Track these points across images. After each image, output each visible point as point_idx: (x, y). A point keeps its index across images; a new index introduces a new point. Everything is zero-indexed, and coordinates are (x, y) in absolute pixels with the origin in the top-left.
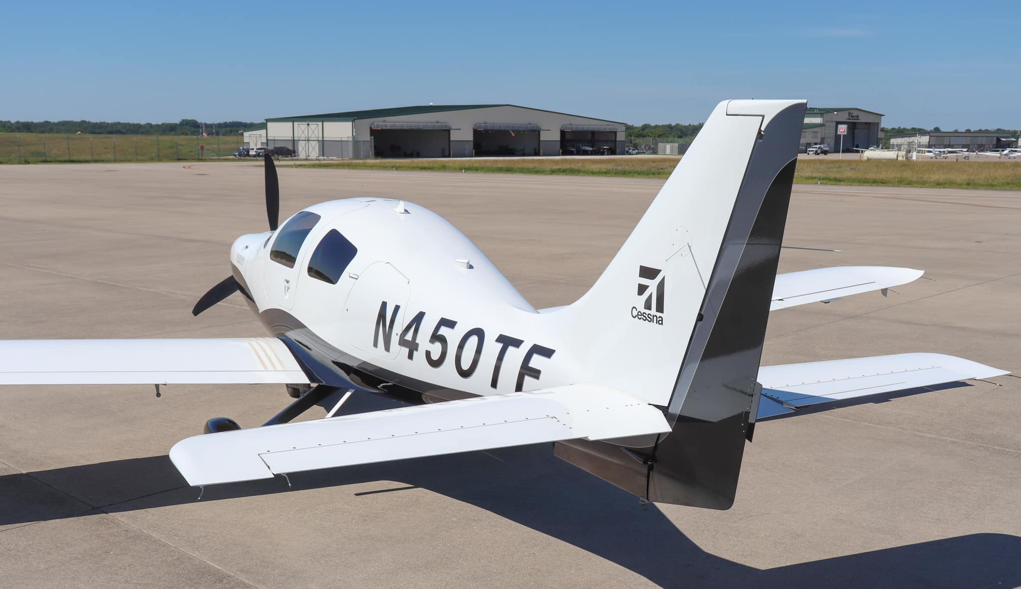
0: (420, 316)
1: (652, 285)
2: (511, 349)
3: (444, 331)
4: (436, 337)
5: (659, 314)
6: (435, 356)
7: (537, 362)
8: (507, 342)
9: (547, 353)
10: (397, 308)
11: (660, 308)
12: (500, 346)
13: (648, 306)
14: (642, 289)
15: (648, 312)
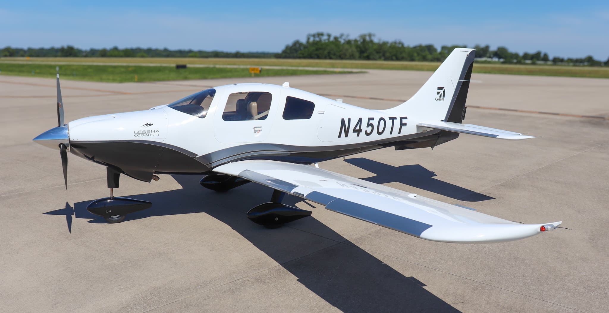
0: (360, 120)
1: (442, 91)
2: (395, 120)
3: (371, 122)
4: (369, 125)
5: (443, 98)
6: (368, 132)
7: (404, 121)
8: (393, 119)
9: (406, 118)
10: (349, 120)
11: (444, 97)
12: (391, 121)
13: (440, 96)
14: (438, 93)
15: (440, 98)
